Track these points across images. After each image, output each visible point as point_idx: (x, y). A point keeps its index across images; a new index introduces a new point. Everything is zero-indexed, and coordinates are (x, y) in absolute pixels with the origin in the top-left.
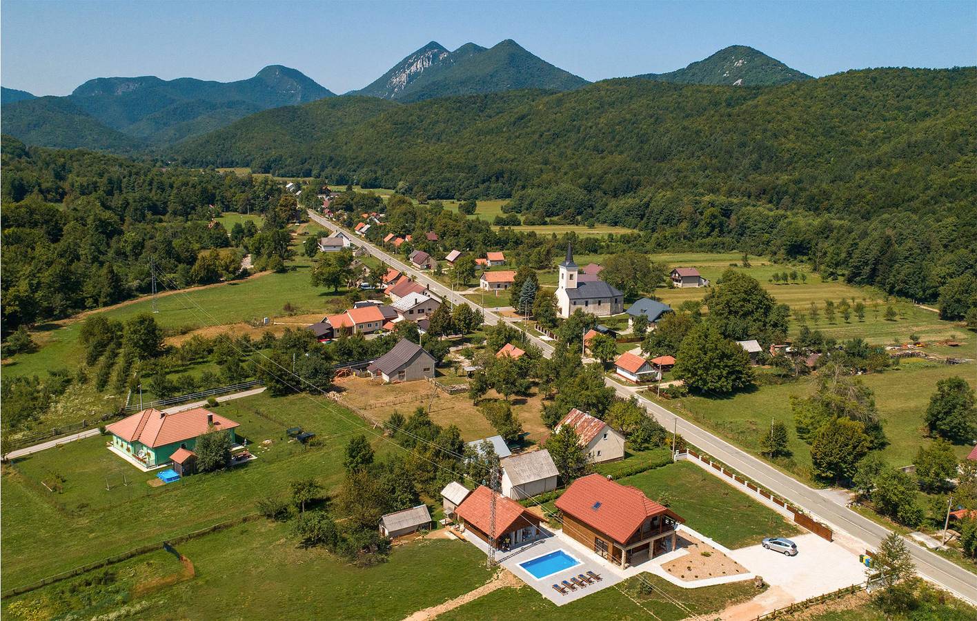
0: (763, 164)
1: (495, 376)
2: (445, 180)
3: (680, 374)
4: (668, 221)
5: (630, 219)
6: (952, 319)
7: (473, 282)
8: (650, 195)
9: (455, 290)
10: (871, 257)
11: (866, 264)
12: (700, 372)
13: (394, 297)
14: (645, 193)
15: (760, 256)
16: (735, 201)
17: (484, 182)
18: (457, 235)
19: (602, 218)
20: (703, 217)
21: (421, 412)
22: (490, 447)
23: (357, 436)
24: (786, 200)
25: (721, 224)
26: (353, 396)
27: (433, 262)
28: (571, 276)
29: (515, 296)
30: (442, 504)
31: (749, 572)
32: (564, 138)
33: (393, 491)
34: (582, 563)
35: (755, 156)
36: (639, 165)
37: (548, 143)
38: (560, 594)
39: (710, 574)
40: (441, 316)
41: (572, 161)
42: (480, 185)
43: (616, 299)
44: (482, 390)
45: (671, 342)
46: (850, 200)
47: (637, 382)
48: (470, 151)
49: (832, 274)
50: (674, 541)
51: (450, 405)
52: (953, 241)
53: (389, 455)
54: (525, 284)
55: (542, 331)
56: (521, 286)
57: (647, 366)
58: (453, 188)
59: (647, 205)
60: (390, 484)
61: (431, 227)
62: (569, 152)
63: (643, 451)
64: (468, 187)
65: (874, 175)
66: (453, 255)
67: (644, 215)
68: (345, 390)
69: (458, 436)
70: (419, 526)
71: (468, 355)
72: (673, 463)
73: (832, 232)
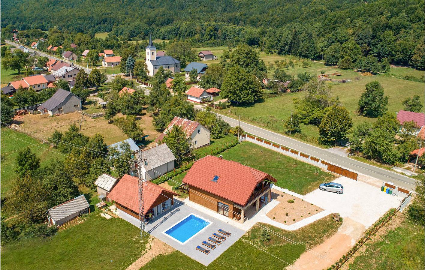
0: (228, 8)
1: (119, 105)
2: (77, 24)
3: (226, 95)
4: (189, 35)
5: (171, 35)
6: (330, 65)
7: (98, 64)
8: (179, 24)
9: (88, 68)
10: (289, 41)
11: (286, 44)
12: (237, 92)
13: (53, 72)
14: (177, 24)
15: (234, 47)
16: (219, 24)
17: (97, 24)
18: (87, 44)
19: (157, 36)
20: (206, 32)
21: (74, 129)
22: (127, 146)
23: (24, 149)
24: (241, 22)
25: (214, 35)
26: (28, 126)
27: (75, 56)
28: (153, 53)
29: (122, 66)
30: (96, 191)
31: (324, 210)
32: (134, 3)
33: (56, 188)
34: (211, 223)
35: (224, 5)
36: (172, 12)
37: (127, 5)
38: (204, 254)
39: (302, 217)
40: (82, 76)
41: (140, 13)
42: (96, 26)
43: (177, 65)
44: (113, 113)
45: (214, 80)
46: (269, 21)
47: (200, 102)
48: (89, 10)
49: (270, 52)
50: (269, 196)
51: (93, 125)
52: (321, 33)
53: (52, 160)
54: (128, 58)
55: (141, 83)
56: (126, 60)
57: (205, 93)
58: (82, 28)
59: (178, 29)
60: (52, 183)
61: (72, 42)
62: (138, 8)
63: (219, 138)
64: (90, 27)
65: (278, 10)
66: (86, 53)
67: (178, 33)
68: (23, 123)
69: (102, 141)
70: (80, 212)
71: (101, 96)
72: (239, 143)
73: (266, 33)
